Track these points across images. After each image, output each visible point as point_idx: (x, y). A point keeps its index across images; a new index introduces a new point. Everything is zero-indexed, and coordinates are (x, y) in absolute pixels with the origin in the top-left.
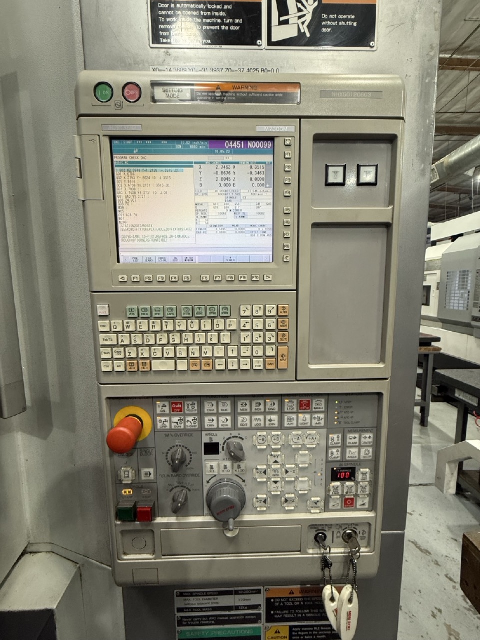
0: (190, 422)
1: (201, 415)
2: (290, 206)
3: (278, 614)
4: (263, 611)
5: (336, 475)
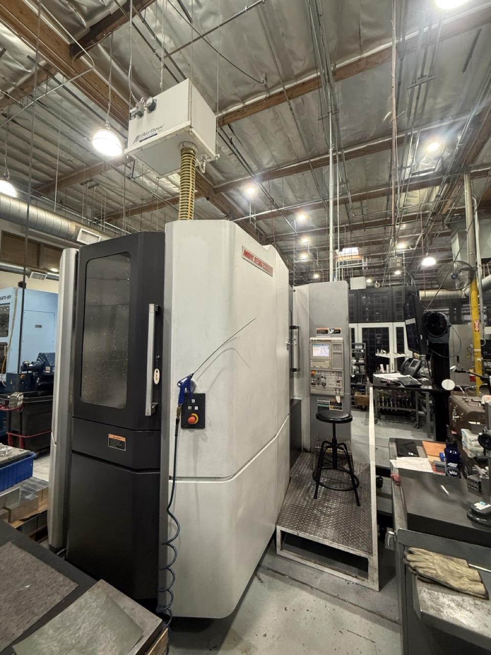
1: (321, 373)
2: (331, 351)
3: (332, 403)
4: (330, 403)
5: (337, 382)
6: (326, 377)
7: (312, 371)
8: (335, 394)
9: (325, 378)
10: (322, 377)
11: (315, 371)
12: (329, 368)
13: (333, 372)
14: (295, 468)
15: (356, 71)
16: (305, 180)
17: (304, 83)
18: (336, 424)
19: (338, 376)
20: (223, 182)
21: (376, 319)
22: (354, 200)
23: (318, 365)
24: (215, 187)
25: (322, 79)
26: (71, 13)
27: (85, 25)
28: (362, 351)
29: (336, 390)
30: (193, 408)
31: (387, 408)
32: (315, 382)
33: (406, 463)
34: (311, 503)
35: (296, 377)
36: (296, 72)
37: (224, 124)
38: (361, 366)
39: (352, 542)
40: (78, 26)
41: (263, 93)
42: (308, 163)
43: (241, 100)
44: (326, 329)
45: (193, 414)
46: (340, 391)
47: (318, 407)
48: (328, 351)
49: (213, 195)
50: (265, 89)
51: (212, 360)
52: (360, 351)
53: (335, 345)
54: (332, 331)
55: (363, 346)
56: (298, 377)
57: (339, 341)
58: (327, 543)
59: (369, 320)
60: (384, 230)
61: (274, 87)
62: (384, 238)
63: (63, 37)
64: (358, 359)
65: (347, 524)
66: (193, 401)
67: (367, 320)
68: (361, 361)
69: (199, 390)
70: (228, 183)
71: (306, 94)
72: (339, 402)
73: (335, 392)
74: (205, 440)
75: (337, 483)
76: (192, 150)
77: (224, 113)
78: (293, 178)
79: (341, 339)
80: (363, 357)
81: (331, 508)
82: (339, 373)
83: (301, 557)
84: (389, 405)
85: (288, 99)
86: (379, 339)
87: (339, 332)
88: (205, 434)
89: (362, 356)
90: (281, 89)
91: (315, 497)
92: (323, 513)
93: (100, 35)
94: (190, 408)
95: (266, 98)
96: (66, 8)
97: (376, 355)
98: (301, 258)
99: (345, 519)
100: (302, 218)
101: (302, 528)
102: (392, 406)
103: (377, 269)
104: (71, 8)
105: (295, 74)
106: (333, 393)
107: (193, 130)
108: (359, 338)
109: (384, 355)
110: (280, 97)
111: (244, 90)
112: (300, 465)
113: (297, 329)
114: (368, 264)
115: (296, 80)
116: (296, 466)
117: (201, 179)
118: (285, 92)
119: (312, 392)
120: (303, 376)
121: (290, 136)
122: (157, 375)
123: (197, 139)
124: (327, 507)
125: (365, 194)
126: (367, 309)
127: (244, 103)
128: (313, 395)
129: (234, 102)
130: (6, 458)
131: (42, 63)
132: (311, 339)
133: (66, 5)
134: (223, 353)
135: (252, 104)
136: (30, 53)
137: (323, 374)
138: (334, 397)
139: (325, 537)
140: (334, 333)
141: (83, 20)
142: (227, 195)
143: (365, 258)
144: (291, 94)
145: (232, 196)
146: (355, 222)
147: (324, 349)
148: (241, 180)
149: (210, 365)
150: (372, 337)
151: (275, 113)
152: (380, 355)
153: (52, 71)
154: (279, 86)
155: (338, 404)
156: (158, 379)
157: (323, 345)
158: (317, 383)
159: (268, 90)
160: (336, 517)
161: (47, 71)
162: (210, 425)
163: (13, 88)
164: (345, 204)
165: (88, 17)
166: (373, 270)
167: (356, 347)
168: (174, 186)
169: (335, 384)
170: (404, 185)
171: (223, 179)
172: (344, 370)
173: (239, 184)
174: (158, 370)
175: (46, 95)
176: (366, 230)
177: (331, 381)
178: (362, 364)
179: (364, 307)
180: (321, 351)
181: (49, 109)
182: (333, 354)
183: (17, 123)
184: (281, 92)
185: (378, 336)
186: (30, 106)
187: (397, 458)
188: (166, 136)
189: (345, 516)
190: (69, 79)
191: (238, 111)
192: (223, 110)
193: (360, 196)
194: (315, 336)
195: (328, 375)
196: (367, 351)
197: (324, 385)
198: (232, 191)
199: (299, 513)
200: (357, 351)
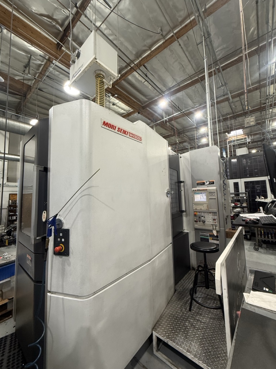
0: (200, 214)
1: (201, 213)
2: (207, 197)
3: (211, 236)
4: (209, 236)
5: (214, 220)
6: (206, 216)
7: (195, 212)
8: (212, 229)
9: (204, 217)
10: (202, 216)
11: (197, 212)
12: (207, 210)
13: (210, 213)
14: (182, 283)
15: (222, 4)
16: (198, 90)
17: (186, 26)
18: (207, 254)
19: (214, 216)
20: (147, 101)
21: (255, 175)
22: (233, 97)
23: (199, 208)
24: (143, 106)
25: (197, 20)
26: (54, 26)
27: (61, 30)
28: (245, 198)
29: (213, 226)
30: (61, 240)
31: (266, 239)
32: (197, 220)
33: (259, 299)
34: (186, 315)
35: (185, 217)
36: (180, 19)
37: (141, 66)
38: (244, 208)
39: (212, 362)
40: (59, 32)
41: (161, 40)
42: (198, 79)
43: (148, 49)
44: (203, 181)
45: (61, 245)
46: (216, 227)
47: (201, 238)
48: (205, 197)
49: (142, 110)
50: (162, 37)
51: (74, 204)
52: (243, 198)
53: (211, 193)
54: (208, 183)
55: (246, 194)
56: (186, 216)
57: (213, 189)
58: (190, 356)
59: (250, 176)
60: (260, 114)
61: (167, 34)
62: (261, 120)
63: (53, 40)
64: (243, 204)
65: (212, 340)
66: (61, 235)
67: (248, 176)
68: (244, 205)
69: (65, 227)
70: (150, 101)
71: (189, 32)
72: (216, 235)
73: (212, 227)
74: (69, 265)
75: (212, 299)
76: (101, 74)
77: (140, 59)
78: (189, 90)
79: (215, 188)
80: (247, 202)
81: (201, 322)
82: (214, 213)
83: (171, 361)
84: (268, 237)
85: (176, 39)
86: (258, 188)
87: (213, 183)
88: (69, 260)
89: (245, 201)
90: (172, 34)
91: (190, 310)
92: (193, 326)
93: (68, 33)
94: (59, 239)
95: (163, 43)
96: (51, 24)
97: (256, 200)
98: (202, 142)
99: (211, 335)
100: (198, 115)
101: (172, 338)
102: (270, 238)
103: (259, 143)
104: (53, 23)
105: (179, 21)
106: (211, 228)
107: (97, 60)
108: (242, 189)
109: (263, 200)
110: (172, 39)
111: (149, 41)
112: (186, 280)
113: (183, 183)
114: (251, 139)
115: (181, 25)
116: (183, 281)
117: (134, 102)
118: (174, 35)
119: (195, 227)
120: (189, 216)
121: (183, 63)
122: (44, 215)
123: (102, 66)
124: (198, 321)
125: (241, 92)
126: (247, 168)
127: (151, 50)
128: (196, 230)
129: (145, 51)
130: (5, 262)
131: (47, 57)
132: (193, 189)
133: (51, 22)
134: (80, 199)
135: (155, 49)
136: (41, 53)
137: (203, 214)
138: (212, 231)
139: (188, 351)
140: (209, 184)
141: (60, 28)
142: (150, 108)
143: (248, 136)
144: (179, 35)
145: (153, 109)
146: (238, 112)
147: (203, 196)
148: (157, 99)
149: (72, 208)
150: (253, 187)
151: (171, 51)
152: (259, 200)
153: (51, 60)
154: (170, 33)
155: (215, 236)
156: (45, 218)
157: (201, 193)
158: (198, 221)
159: (164, 37)
160: (204, 331)
161: (50, 61)
162: (72, 254)
163: (38, 74)
164: (228, 101)
165: (61, 26)
166: (256, 143)
167: (241, 195)
168: (121, 109)
169: (212, 222)
170: (271, 79)
171: (147, 100)
172: (218, 211)
173: (156, 101)
174: (45, 211)
175: (49, 72)
176: (246, 116)
177: (209, 219)
178: (245, 207)
179: (245, 168)
180: (200, 198)
181: (55, 81)
182: (209, 199)
183: (44, 92)
184: (172, 36)
185: (257, 187)
186: (44, 80)
187: (252, 292)
188: (84, 69)
189: (211, 332)
190: (56, 61)
191: (148, 56)
192: (139, 58)
193: (238, 93)
194: (196, 188)
195: (206, 215)
196: (249, 197)
197: (204, 222)
198: (153, 106)
199: (173, 322)
200: (241, 198)
